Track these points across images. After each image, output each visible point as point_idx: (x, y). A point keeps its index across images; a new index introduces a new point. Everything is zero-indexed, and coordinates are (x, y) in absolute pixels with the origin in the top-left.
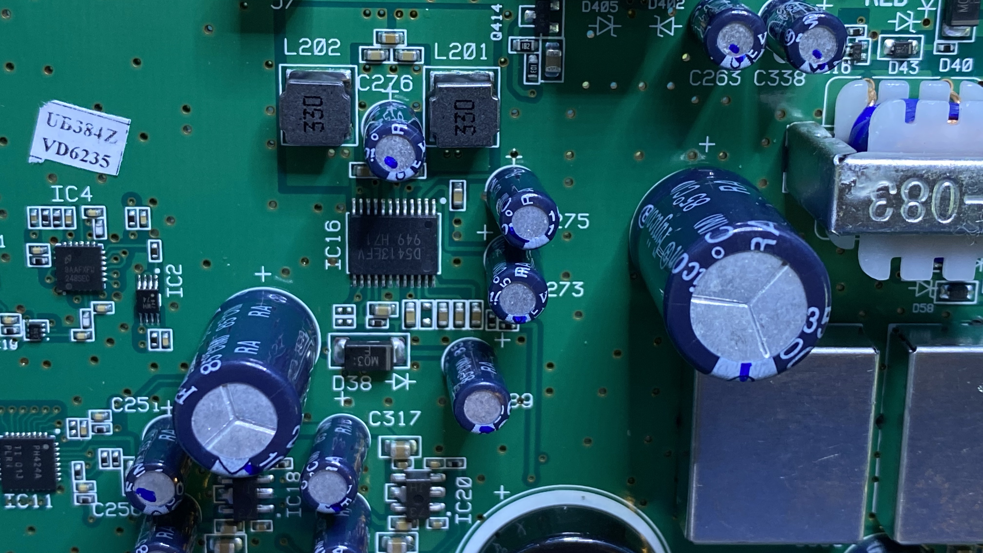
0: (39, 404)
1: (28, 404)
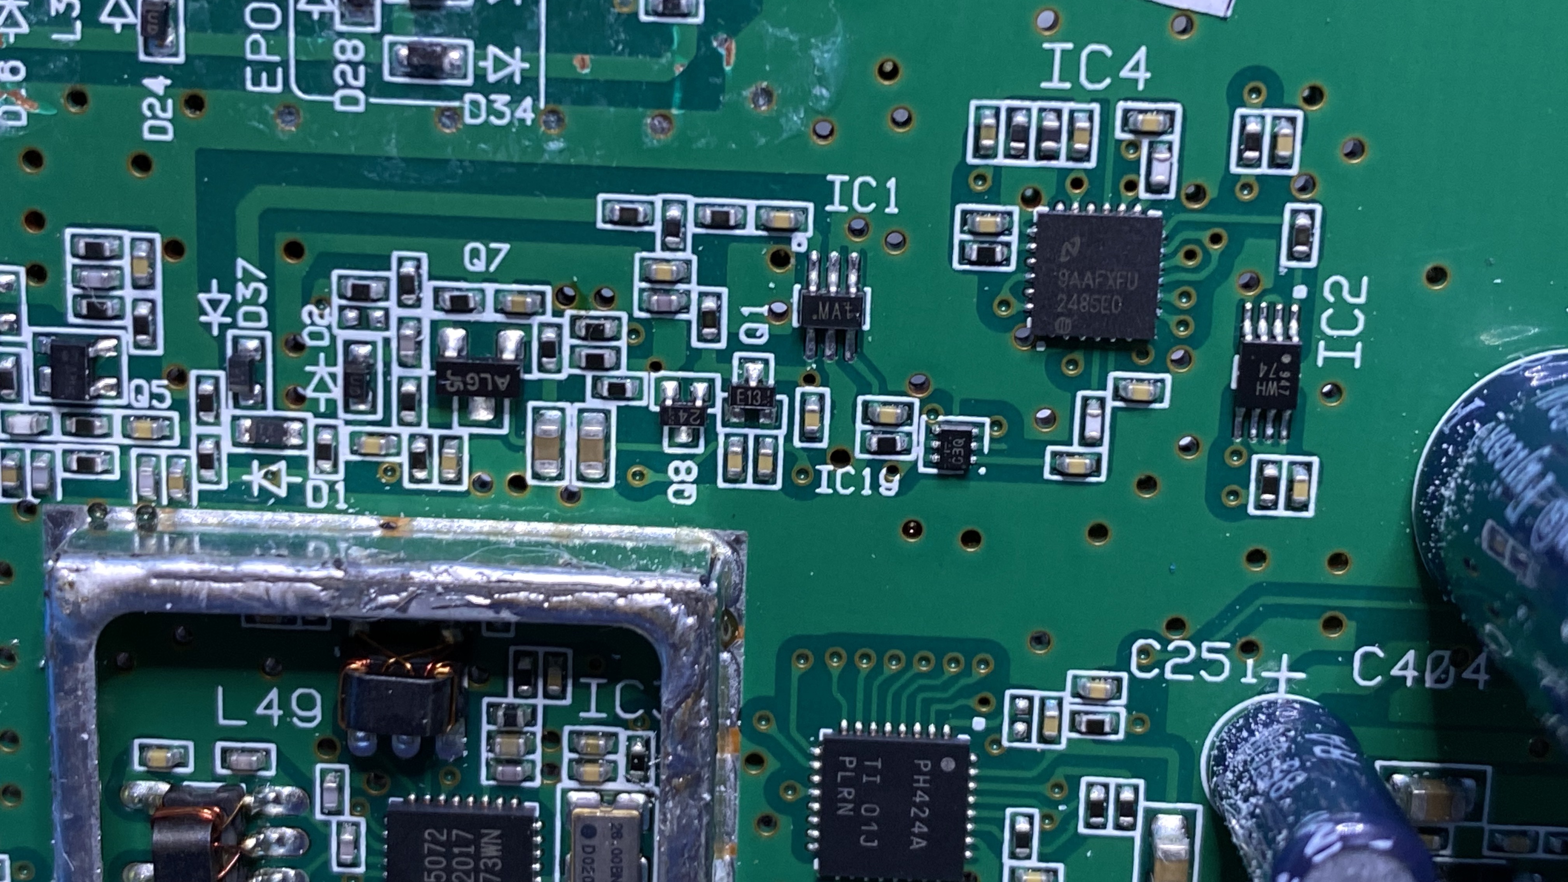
0: (940, 646)
1: (910, 647)
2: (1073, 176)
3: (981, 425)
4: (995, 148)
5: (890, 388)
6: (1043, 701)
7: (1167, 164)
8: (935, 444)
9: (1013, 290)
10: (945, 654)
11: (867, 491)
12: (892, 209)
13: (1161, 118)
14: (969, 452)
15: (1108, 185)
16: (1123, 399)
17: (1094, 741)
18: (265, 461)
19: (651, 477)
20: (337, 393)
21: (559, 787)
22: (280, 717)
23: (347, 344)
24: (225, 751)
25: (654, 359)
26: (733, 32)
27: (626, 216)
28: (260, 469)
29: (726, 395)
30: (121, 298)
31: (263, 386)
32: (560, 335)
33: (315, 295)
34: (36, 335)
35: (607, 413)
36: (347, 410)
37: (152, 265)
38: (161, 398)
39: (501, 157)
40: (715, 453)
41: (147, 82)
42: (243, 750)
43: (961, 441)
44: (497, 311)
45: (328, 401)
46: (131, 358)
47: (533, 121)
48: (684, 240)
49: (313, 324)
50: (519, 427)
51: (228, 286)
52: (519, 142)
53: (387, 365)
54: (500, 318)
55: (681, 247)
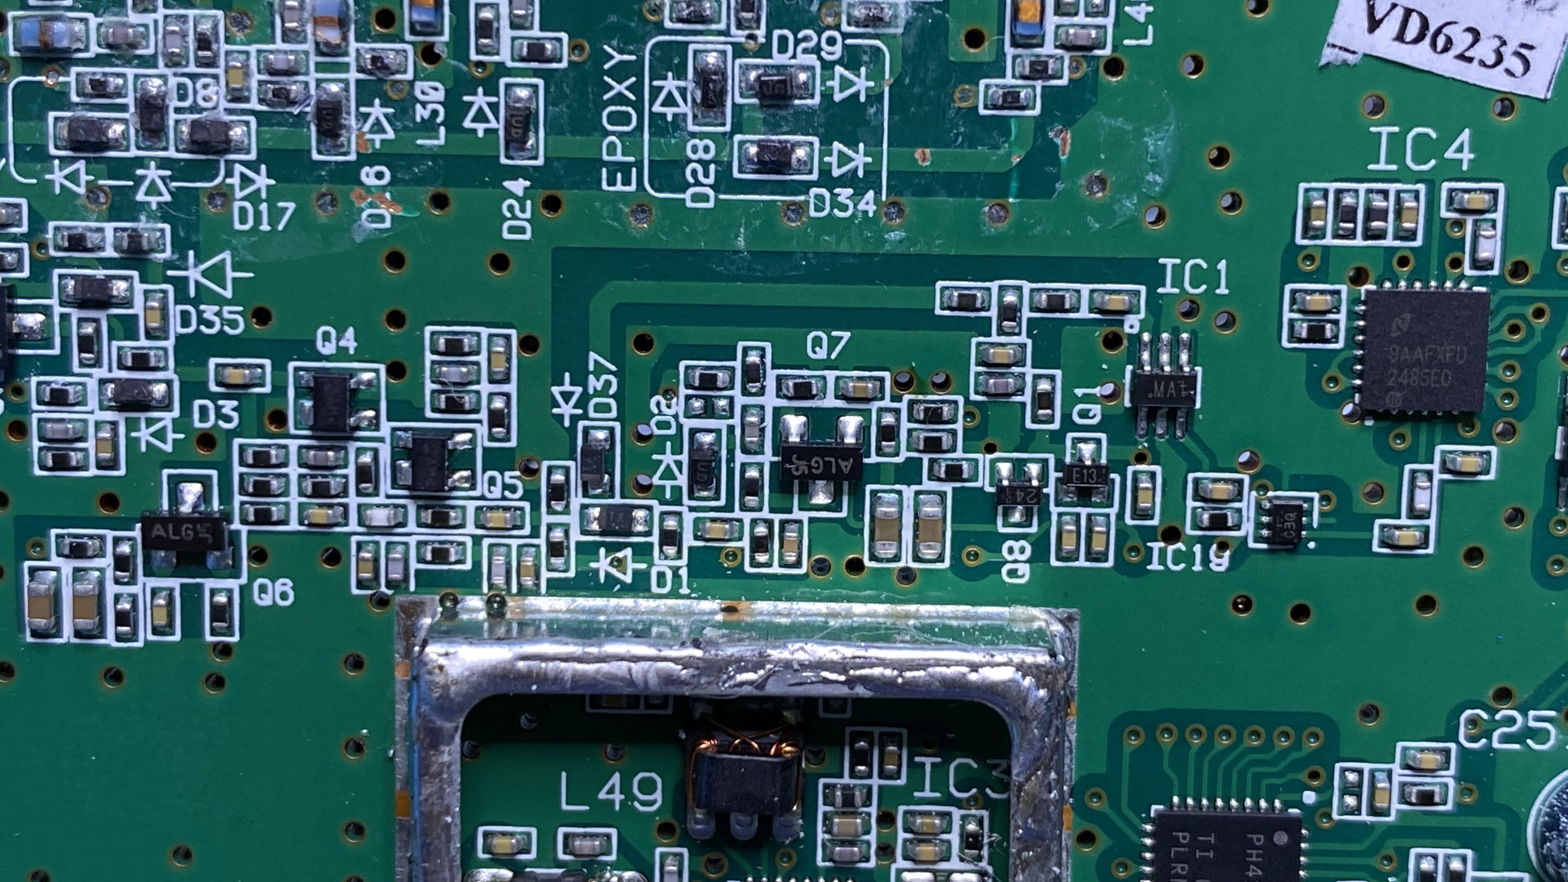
0: (1270, 720)
1: (1241, 722)
2: (1399, 254)
3: (1311, 500)
4: (1323, 229)
5: (1221, 465)
6: (1372, 773)
7: (1492, 241)
8: (1265, 519)
9: (1341, 367)
10: (1275, 729)
11: (1197, 568)
12: (1223, 290)
13: (1487, 197)
14: (1301, 527)
15: (1434, 263)
16: (1450, 472)
17: (1425, 813)
18: (612, 548)
19: (985, 556)
20: (682, 480)
21: (894, 867)
22: (621, 802)
23: (693, 432)
24: (566, 836)
25: (989, 440)
26: (1068, 123)
27: (964, 302)
28: (606, 557)
29: (1060, 475)
30: (478, 392)
31: (612, 475)
32: (898, 420)
33: (663, 387)
34: (394, 430)
35: (942, 495)
36: (691, 497)
37: (509, 360)
38: (513, 489)
39: (844, 248)
40: (1048, 532)
41: (506, 184)
42: (585, 835)
43: (1293, 516)
44: (837, 397)
45: (673, 487)
46: (485, 450)
47: (875, 212)
48: (1020, 325)
49: (660, 413)
50: (857, 510)
51: (580, 379)
52: (861, 234)
53: (731, 452)
54: (841, 404)
55: (1017, 331)
